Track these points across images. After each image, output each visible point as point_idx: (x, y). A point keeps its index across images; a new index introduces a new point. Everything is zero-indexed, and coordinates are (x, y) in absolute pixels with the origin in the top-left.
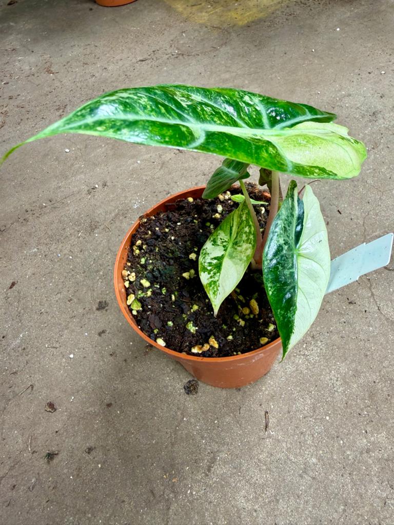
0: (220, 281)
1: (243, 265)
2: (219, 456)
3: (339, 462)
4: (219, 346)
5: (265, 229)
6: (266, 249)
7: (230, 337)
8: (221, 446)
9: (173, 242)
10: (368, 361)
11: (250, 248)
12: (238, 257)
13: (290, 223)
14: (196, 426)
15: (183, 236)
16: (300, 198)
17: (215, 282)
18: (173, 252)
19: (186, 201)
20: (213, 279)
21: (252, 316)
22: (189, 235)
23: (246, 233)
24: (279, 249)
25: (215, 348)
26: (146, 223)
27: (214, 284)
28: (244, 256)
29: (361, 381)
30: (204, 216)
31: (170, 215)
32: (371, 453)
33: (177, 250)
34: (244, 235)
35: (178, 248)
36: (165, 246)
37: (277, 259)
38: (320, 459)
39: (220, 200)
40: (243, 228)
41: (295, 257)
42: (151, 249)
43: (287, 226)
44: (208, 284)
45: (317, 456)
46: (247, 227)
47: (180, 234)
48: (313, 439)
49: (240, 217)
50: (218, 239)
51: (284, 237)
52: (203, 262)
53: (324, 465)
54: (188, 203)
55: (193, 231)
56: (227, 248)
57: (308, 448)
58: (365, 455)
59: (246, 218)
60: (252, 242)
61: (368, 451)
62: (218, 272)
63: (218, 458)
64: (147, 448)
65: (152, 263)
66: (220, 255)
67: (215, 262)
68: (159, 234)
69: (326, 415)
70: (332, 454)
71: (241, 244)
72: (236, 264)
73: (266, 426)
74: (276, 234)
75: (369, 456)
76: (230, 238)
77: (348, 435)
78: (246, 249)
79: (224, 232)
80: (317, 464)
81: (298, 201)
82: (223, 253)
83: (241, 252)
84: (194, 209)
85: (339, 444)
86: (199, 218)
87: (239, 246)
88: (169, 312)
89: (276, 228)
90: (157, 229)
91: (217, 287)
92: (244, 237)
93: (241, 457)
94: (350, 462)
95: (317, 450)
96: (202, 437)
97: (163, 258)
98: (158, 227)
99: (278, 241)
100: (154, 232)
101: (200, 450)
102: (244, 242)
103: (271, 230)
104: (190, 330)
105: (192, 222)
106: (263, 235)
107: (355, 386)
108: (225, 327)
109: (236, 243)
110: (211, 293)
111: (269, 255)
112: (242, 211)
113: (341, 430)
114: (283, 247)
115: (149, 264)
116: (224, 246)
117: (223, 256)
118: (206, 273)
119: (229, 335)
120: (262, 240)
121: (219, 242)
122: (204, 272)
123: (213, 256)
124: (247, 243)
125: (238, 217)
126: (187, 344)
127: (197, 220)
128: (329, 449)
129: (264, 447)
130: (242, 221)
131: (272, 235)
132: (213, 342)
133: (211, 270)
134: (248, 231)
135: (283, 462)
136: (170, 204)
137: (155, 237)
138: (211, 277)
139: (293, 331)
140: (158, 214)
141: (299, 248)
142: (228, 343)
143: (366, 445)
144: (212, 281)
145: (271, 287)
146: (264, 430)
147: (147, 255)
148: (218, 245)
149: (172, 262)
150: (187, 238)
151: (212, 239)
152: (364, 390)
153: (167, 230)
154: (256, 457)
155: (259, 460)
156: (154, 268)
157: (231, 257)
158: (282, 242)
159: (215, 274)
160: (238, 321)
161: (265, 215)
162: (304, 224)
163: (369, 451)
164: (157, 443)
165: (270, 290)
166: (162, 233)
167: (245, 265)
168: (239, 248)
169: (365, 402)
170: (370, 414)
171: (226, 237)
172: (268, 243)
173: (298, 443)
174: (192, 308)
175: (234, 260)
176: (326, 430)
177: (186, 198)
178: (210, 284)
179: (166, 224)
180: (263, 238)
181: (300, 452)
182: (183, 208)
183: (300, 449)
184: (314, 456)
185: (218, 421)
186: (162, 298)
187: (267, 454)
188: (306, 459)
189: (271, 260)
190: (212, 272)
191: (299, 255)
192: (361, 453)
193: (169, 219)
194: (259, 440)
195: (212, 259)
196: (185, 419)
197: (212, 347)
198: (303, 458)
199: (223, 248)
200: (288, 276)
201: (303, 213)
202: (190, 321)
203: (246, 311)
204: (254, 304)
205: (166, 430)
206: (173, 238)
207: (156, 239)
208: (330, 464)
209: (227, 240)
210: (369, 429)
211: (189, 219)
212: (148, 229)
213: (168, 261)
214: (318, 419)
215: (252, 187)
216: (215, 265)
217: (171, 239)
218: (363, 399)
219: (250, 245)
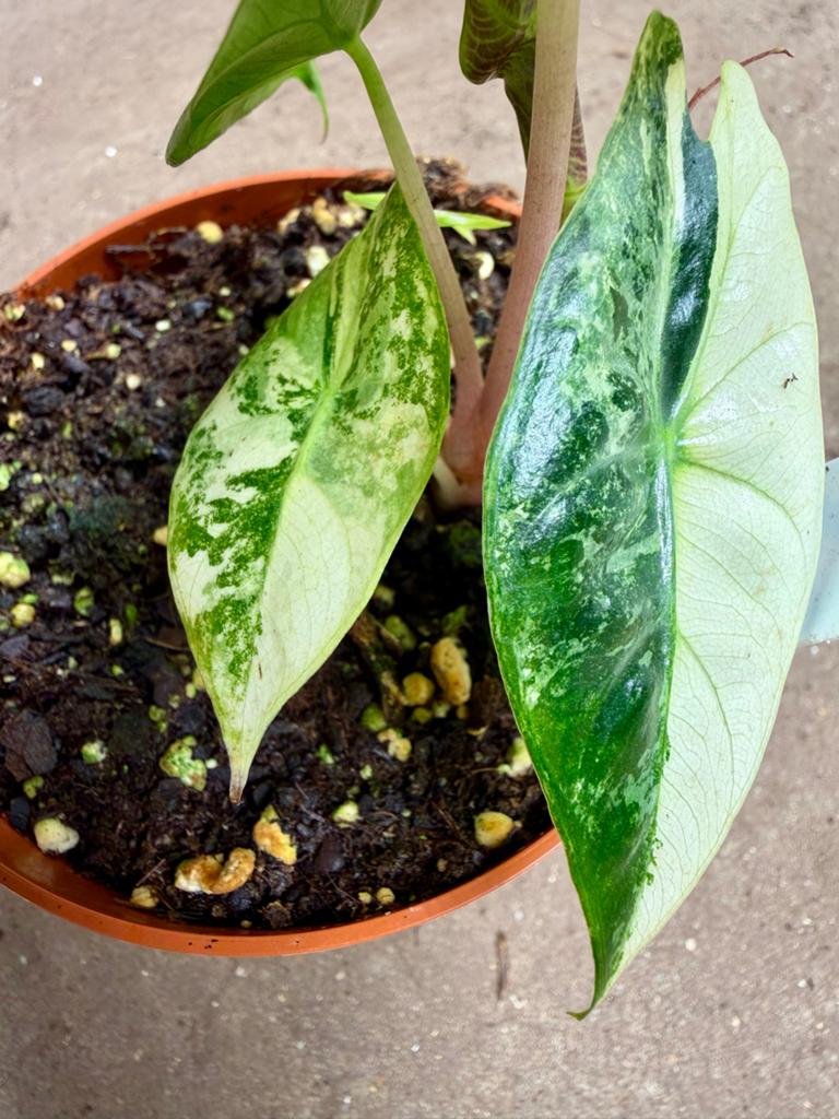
0: (265, 599)
1: (381, 518)
2: (347, 1093)
3: (730, 1091)
4: (300, 854)
5: (493, 338)
6: (506, 435)
7: (348, 813)
8: (357, 1057)
9: (133, 395)
10: (810, 753)
11: (416, 425)
12: (359, 477)
13: (647, 272)
14: (276, 993)
15: (176, 375)
16: (695, 126)
17: (240, 607)
18: (125, 439)
19: (191, 236)
20: (230, 590)
21: (441, 712)
22: (198, 370)
23: (396, 343)
24: (586, 431)
25: (279, 865)
26: (22, 321)
27: (236, 616)
28: (387, 469)
29: (792, 818)
30: (259, 289)
31: (129, 295)
32: (826, 1052)
33: (142, 429)
34: (389, 358)
35: (145, 421)
36: (98, 416)
37: (570, 498)
38: (670, 1082)
39: (319, 229)
40: (384, 320)
41: (661, 472)
42: (44, 427)
43: (627, 291)
44: (206, 615)
45: (659, 1071)
46: (405, 313)
47: (162, 364)
48: (648, 1018)
49: (374, 265)
50: (267, 379)
51: (611, 357)
52: (189, 497)
53: (683, 1103)
54: (200, 243)
55: (215, 351)
56: (308, 424)
57: (632, 1049)
58: (809, 1061)
59: (397, 264)
60: (428, 394)
61: (818, 1047)
62: (257, 554)
63: (347, 1100)
64: (114, 1079)
65: (44, 484)
66: (271, 461)
67: (245, 496)
68: (78, 364)
69: (686, 936)
70: (707, 1065)
71: (371, 406)
72: (345, 511)
73: (501, 984)
74: (569, 338)
75: (821, 1063)
76: (327, 373)
77: (753, 996)
78: (399, 433)
79: (300, 344)
80: (661, 1102)
81: (686, 147)
82: (288, 448)
83: (372, 447)
84: (214, 265)
85: (729, 1030)
86: (240, 300)
87: (363, 415)
88: (91, 700)
89: (562, 301)
90: (69, 346)
91: (248, 635)
92: (390, 369)
93: (421, 1091)
94: (762, 1088)
95: (660, 1055)
96: (297, 1032)
97: (91, 462)
98: (72, 337)
99: (579, 385)
100: (56, 362)
101: (287, 1077)
102: (386, 391)
103: (533, 318)
104: (177, 779)
105: (211, 314)
106: (487, 361)
107: (773, 834)
108: (329, 760)
109: (349, 401)
110: (219, 664)
111: (523, 477)
112: (381, 235)
113: (734, 983)
114: (610, 418)
115: (30, 489)
116: (294, 417)
117: (285, 468)
118: (202, 556)
119: (343, 801)
120: (481, 383)
121: (271, 395)
122: (191, 554)
123: (237, 466)
124: (402, 397)
125: (362, 272)
126: (167, 840)
127: (230, 308)
128: (697, 1045)
129: (494, 1053)
130: (380, 286)
131: (540, 349)
132: (272, 837)
133: (225, 541)
134: (407, 335)
135: (553, 1102)
136: (129, 248)
137: (63, 379)
138: (222, 581)
139: (651, 869)
140: (81, 288)
141: (681, 422)
142: (342, 836)
143: (812, 1027)
144: (226, 601)
145: (536, 664)
146: (493, 996)
147: (26, 454)
148: (268, 411)
149: (125, 477)
150: (190, 381)
151: (241, 380)
152: (799, 847)
153: (113, 351)
154: (469, 1090)
155: (479, 1099)
156: (47, 504)
157: (326, 472)
158: (601, 389)
159: (241, 561)
160: (382, 738)
161: (495, 283)
162: (712, 283)
163: (822, 1049)
164: (147, 1058)
165: (531, 682)
166: (89, 362)
167: (388, 524)
168: (362, 428)
169: (803, 887)
170: (822, 926)
171: (305, 369)
172: (516, 397)
173: (602, 1035)
174: (189, 679)
175: (337, 488)
176: (689, 986)
177: (192, 226)
178: (215, 618)
179: (110, 326)
180: (484, 373)
181: (607, 1065)
182: (179, 263)
183: (608, 1052)
184: (651, 1075)
185: (348, 974)
186: (77, 630)
187: (503, 1078)
188: (626, 1086)
189: (537, 503)
190: (228, 554)
191: (683, 459)
192: (798, 1056)
193: (124, 308)
194: (477, 1031)
195: (234, 482)
196: (240, 972)
197: (265, 858)
198: (616, 1083)
199: (290, 428)
200: (628, 581)
201: (714, 217)
202: (182, 737)
203: (419, 689)
204: (451, 658)
205: (179, 1013)
206: (133, 381)
207: (67, 388)
208: (700, 1098)
209: (308, 385)
210: (818, 975)
211: (199, 306)
212: (33, 348)
213: (111, 475)
214: (662, 949)
215: (444, 174)
216: (247, 513)
217: (125, 384)
218: (797, 877)
219: (419, 410)
